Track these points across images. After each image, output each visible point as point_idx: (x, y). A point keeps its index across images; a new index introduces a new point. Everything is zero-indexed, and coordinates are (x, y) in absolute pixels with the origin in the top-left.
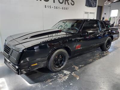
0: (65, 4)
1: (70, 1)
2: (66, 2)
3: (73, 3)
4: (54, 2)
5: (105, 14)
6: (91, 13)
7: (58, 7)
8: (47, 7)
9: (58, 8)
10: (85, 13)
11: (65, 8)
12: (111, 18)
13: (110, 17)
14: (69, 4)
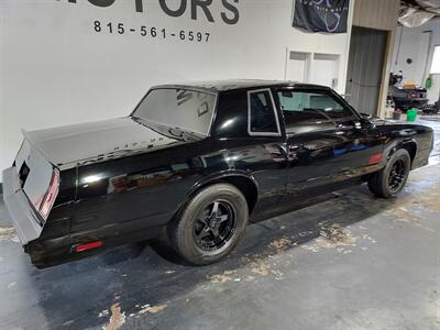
0: (194, 16)
1: (216, 8)
2: (199, 8)
3: (231, 15)
4: (139, 8)
5: (409, 61)
6: (318, 56)
7: (159, 31)
8: (104, 27)
9: (160, 34)
10: (291, 58)
11: (195, 35)
12: (434, 77)
13: (431, 75)
14: (211, 19)
